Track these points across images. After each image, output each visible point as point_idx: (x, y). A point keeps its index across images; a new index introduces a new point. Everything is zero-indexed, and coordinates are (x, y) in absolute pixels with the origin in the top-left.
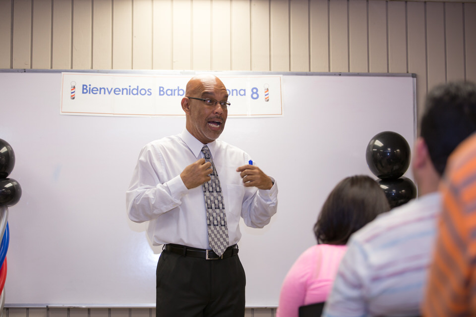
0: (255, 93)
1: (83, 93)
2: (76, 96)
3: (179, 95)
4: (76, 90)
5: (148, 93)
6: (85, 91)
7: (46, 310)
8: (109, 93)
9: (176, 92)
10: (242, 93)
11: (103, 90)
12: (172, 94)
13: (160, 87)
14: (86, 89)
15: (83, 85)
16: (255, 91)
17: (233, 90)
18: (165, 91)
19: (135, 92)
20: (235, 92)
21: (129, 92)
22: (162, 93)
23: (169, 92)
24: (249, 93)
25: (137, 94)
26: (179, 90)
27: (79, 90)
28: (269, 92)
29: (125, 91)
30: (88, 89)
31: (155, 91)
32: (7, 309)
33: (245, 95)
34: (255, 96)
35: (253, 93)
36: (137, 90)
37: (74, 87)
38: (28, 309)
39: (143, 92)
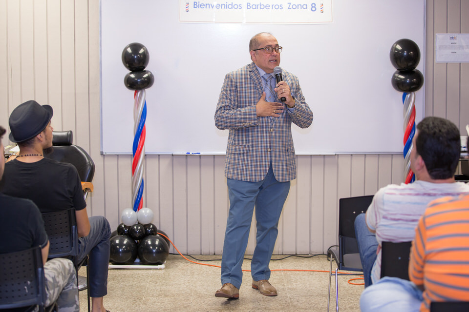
0: (314, 6)
1: (194, 7)
2: (189, 10)
3: (260, 8)
4: (189, 5)
5: (239, 7)
6: (196, 6)
7: (171, 156)
8: (212, 7)
9: (259, 6)
10: (305, 7)
11: (208, 6)
12: (256, 8)
13: (248, 3)
14: (196, 5)
15: (195, 2)
16: (313, 5)
17: (298, 5)
18: (251, 6)
19: (230, 6)
20: (300, 6)
21: (226, 6)
22: (249, 7)
23: (254, 7)
24: (309, 7)
25: (232, 8)
26: (261, 5)
27: (191, 5)
28: (324, 6)
29: (223, 6)
30: (198, 5)
31: (244, 6)
32: (145, 155)
33: (306, 8)
34: (314, 9)
35: (313, 7)
36: (232, 5)
37: (188, 4)
38: (159, 155)
39: (236, 7)
